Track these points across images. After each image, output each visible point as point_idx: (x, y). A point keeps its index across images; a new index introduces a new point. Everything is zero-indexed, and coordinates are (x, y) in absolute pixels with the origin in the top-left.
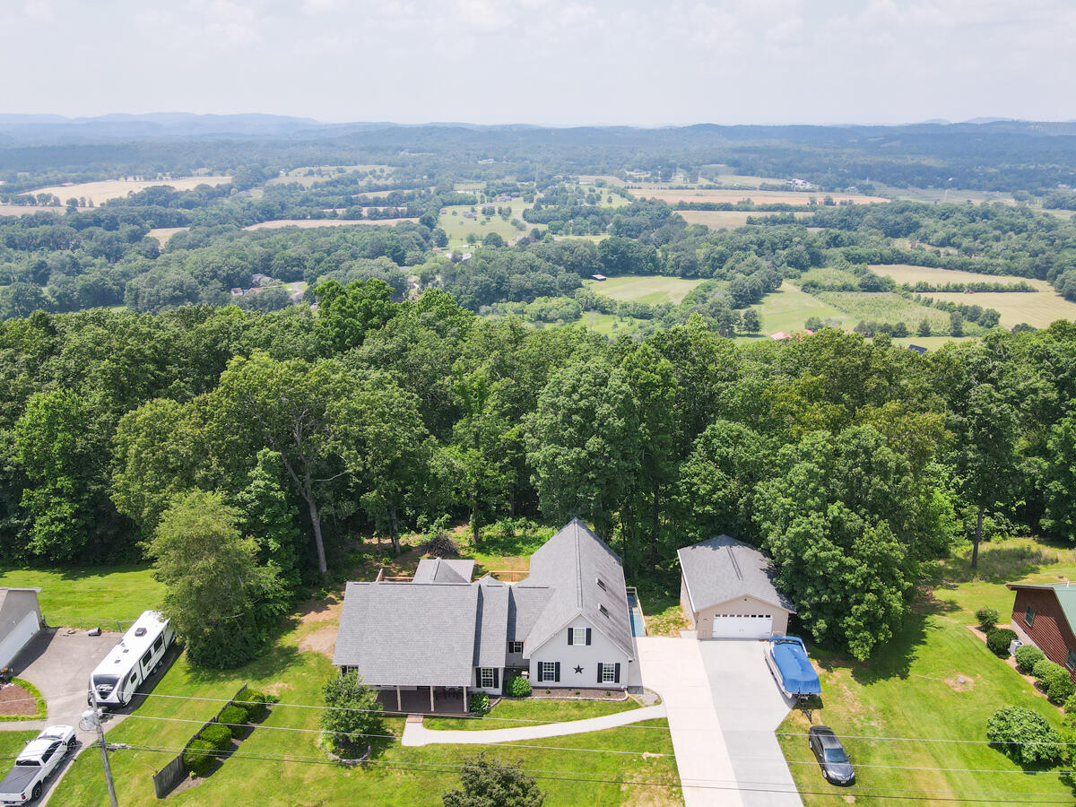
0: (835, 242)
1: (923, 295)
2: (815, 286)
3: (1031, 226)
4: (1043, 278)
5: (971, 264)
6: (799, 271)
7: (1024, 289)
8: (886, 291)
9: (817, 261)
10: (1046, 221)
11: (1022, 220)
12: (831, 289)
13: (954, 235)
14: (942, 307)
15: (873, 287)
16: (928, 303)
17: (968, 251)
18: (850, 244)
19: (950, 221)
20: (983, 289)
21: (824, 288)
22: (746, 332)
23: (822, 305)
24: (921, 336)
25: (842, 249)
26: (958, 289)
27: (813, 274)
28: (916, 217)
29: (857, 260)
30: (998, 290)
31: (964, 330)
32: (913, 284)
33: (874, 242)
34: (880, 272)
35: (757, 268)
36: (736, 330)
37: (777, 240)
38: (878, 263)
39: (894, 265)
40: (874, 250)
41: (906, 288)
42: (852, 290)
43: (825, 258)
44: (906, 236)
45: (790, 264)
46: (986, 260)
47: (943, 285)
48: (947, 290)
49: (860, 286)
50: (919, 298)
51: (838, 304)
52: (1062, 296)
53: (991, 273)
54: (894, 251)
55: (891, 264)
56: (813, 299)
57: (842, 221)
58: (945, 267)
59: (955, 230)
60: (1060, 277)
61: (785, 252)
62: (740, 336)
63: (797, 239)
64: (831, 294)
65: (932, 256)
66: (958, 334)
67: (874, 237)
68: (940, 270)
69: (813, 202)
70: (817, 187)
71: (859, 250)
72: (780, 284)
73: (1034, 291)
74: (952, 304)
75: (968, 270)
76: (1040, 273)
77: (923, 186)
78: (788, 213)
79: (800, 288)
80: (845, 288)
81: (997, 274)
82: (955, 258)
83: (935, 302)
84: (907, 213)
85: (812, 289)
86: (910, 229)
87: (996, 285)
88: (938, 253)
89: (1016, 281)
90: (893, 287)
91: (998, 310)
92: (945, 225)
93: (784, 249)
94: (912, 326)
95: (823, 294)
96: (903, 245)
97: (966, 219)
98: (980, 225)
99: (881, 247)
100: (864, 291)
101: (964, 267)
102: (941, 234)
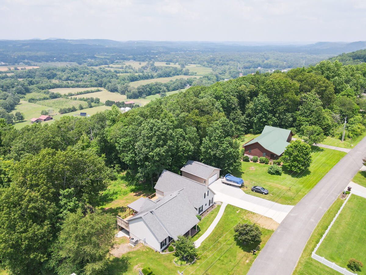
0: (31, 83)
1: (73, 97)
2: (33, 100)
5: (80, 85)
6: (23, 95)
8: (59, 97)
9: (28, 91)
11: (86, 70)
12: (40, 100)
13: (69, 77)
14: (81, 99)
15: (54, 97)
16: (76, 99)
17: (77, 81)
18: (37, 84)
19: (66, 72)
20: (88, 92)
21: (37, 100)
22: (18, 121)
23: (40, 106)
24: (81, 110)
25: (35, 85)
26: (81, 93)
27: (29, 96)
28: (54, 72)
29: (43, 88)
30: (92, 92)
31: (92, 105)
32: (67, 94)
33: (45, 82)
34: (55, 91)
35: (7, 96)
36: (14, 121)
37: (8, 85)
38: (50, 89)
39: (55, 89)
40: (47, 84)
41: (65, 95)
42: (47, 99)
43: (31, 89)
44: (53, 78)
45: (18, 93)
46: (84, 83)
47: (76, 93)
48: (78, 94)
49: (50, 97)
50: (71, 98)
51: (46, 104)
52: (109, 91)
53: (87, 87)
54: (54, 84)
56: (35, 104)
57: (28, 75)
58: (72, 87)
59: (69, 75)
61: (14, 89)
63: (16, 84)
64: (41, 102)
66: (91, 107)
67: (45, 80)
69: (10, 69)
70: (7, 64)
71: (43, 85)
72: (19, 101)
74: (83, 98)
75: (80, 87)
77: (47, 61)
78: (4, 74)
79: (28, 101)
80: (45, 99)
81: (89, 87)
82: (75, 84)
83: (78, 98)
84: (51, 71)
85: (33, 101)
86: (54, 76)
87: (91, 90)
88: (68, 83)
89: (96, 89)
90: (61, 96)
91: (99, 97)
92: (65, 74)
93: (13, 87)
94: (77, 107)
95: (38, 102)
96: (55, 81)
97: (70, 71)
98: (76, 73)
99: (49, 83)
100: (52, 99)
101: (78, 86)
102: (65, 77)
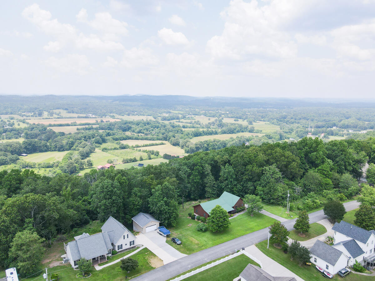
0: (108, 135)
1: (138, 148)
2: (106, 149)
3: (160, 126)
4: (166, 140)
5: (148, 138)
6: (99, 145)
7: (163, 144)
8: (127, 148)
9: (104, 141)
10: (163, 124)
11: (157, 124)
12: (111, 149)
13: (141, 130)
14: (144, 151)
15: (123, 147)
16: (140, 151)
17: (146, 134)
18: (113, 135)
19: (139, 125)
20: (153, 145)
21: (109, 150)
22: (88, 167)
23: (110, 155)
24: (141, 161)
25: (111, 136)
26: (146, 146)
27: (104, 145)
28: (130, 125)
29: (117, 139)
30: (156, 145)
31: (152, 157)
32: (134, 146)
33: (120, 134)
34: (124, 142)
35: (86, 145)
36: (85, 167)
37: (90, 136)
38: (122, 140)
39: (127, 140)
40: (120, 136)
41: (133, 147)
42: (117, 149)
43: (107, 140)
44: (128, 131)
45: (96, 143)
46: (152, 137)
47: (142, 145)
48: (143, 146)
49: (120, 147)
50: (137, 150)
51: (115, 154)
52: (172, 145)
53: (153, 140)
54: (126, 136)
55: (126, 140)
56: (106, 153)
57: (108, 127)
58: (141, 139)
59: (141, 128)
60: (170, 140)
61: (94, 139)
62: (86, 168)
63: (96, 135)
64: (111, 151)
65: (137, 136)
66: (150, 159)
67: (120, 132)
68: (140, 140)
69: (97, 122)
70: (97, 116)
71: (116, 137)
72: (95, 150)
73: (165, 144)
74: (146, 150)
75: (147, 140)
76: (165, 139)
77: (129, 115)
78: (90, 126)
79: (101, 150)
80: (115, 149)
81: (155, 140)
82: (144, 137)
83: (142, 150)
84: (127, 124)
85: (105, 150)
86: (129, 129)
87: (156, 143)
88: (138, 135)
89: (160, 142)
90: (129, 147)
91: (159, 151)
92: (138, 127)
93: (93, 138)
94: (138, 158)
95: (109, 151)
96: (128, 133)
97: (143, 125)
98: (147, 127)
99: (123, 135)
100: (121, 149)
101: (146, 139)
102: (138, 130)
